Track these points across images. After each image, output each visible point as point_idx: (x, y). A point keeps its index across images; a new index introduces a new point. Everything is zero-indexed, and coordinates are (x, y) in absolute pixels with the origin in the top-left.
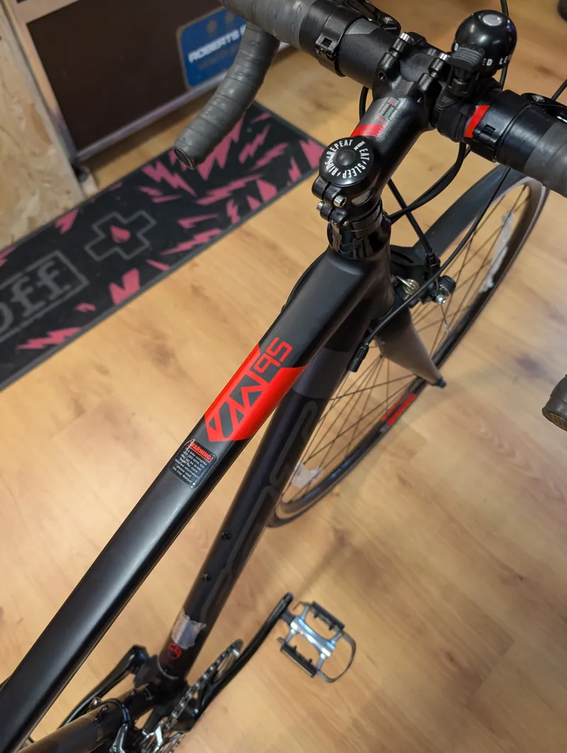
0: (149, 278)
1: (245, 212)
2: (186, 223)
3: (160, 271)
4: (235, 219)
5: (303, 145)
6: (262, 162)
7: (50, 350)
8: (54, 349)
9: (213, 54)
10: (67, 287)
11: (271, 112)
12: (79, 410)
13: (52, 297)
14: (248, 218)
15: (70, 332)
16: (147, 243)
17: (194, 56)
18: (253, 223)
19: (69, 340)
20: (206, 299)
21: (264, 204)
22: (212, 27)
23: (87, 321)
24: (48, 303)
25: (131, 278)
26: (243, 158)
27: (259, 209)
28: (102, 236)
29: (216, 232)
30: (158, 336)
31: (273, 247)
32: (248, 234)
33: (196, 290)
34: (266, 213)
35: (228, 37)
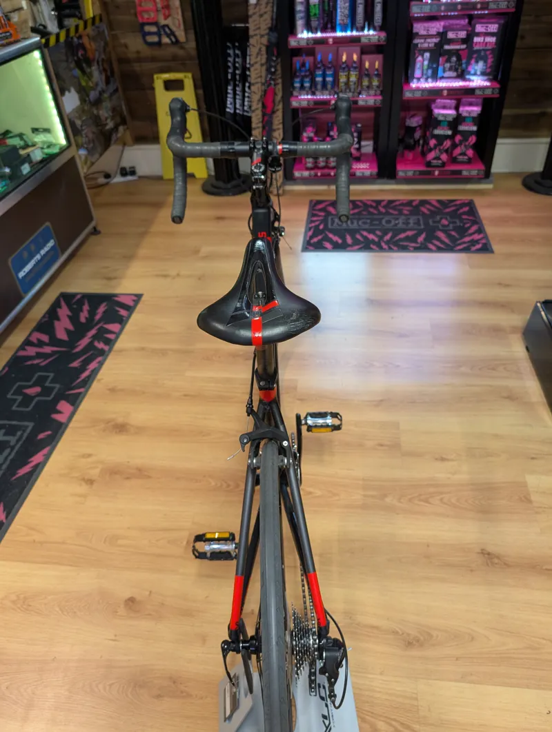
0: (75, 401)
1: (110, 343)
2: (75, 364)
3: (80, 393)
4: (106, 348)
5: (116, 299)
6: (98, 317)
7: (38, 468)
8: (41, 466)
9: (31, 271)
10: (19, 433)
11: (81, 293)
12: (90, 482)
13: (12, 444)
14: (114, 345)
15: (46, 451)
16: (58, 386)
17: (21, 274)
18: (119, 345)
19: (48, 457)
20: (122, 390)
21: (118, 335)
22: (26, 254)
23: (53, 440)
24: (12, 448)
25: (64, 406)
26: (83, 320)
27: (117, 338)
28: (20, 398)
29: (100, 359)
30: (108, 422)
31: (143, 349)
32: (121, 351)
33: (113, 390)
34: (122, 337)
35: (35, 258)
